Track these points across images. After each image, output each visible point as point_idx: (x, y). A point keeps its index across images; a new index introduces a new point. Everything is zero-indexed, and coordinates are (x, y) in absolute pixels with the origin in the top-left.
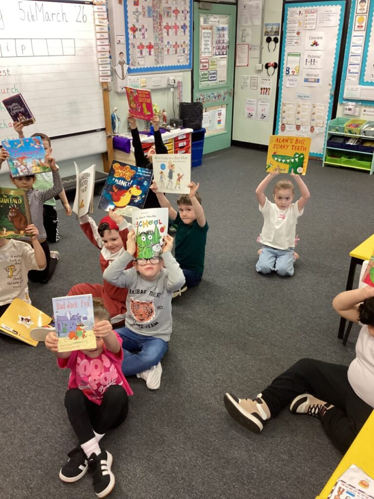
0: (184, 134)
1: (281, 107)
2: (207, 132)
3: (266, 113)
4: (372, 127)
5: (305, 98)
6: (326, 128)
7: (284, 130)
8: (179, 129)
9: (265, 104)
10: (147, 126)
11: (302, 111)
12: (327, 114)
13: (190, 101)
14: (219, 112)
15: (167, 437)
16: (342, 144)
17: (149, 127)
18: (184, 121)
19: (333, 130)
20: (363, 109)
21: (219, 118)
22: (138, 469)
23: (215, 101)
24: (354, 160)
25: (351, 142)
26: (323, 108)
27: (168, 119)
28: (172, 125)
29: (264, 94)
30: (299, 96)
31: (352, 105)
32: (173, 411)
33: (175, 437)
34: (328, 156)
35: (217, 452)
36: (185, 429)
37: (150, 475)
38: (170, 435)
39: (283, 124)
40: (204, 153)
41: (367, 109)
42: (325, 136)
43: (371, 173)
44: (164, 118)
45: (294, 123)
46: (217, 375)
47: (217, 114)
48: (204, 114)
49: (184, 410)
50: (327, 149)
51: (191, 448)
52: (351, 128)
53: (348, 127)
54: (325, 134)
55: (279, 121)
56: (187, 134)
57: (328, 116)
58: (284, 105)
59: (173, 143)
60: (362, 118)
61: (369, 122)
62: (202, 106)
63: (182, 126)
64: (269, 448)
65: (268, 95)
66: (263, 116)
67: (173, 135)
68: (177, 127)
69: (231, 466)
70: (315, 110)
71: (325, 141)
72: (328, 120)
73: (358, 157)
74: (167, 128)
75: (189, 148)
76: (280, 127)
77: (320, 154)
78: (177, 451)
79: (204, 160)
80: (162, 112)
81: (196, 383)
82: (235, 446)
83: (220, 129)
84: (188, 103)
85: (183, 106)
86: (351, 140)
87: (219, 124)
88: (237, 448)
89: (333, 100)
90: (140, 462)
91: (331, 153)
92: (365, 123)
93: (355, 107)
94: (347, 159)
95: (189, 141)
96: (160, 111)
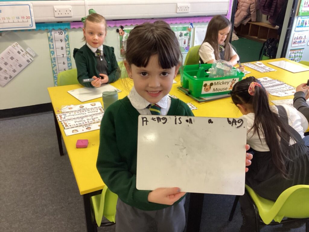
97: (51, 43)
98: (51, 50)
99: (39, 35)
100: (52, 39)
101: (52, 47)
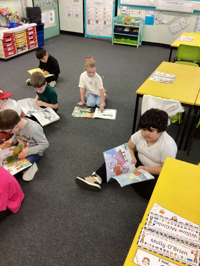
0: (31, 27)
1: (86, 10)
2: (45, 25)
3: (78, 13)
4: (137, 21)
5: (99, 4)
6: (113, 22)
7: (90, 23)
8: (28, 24)
9: (77, 8)
10: (7, 22)
11: (99, 12)
12: (112, 13)
13: (32, 6)
14: (51, 13)
15: (49, 204)
16: (122, 31)
17: (9, 23)
18: (30, 18)
19: (116, 23)
20: (131, 10)
21: (51, 16)
22: (35, 224)
23: (48, 6)
24: (128, 40)
25: (126, 30)
26: (110, 10)
27: (20, 17)
28: (23, 21)
29: (76, 2)
30: (96, 3)
31: (125, 8)
32: (51, 189)
33: (54, 203)
34: (115, 38)
35: (78, 206)
36: (59, 198)
37: (43, 226)
38: (51, 203)
39: (89, 20)
40: (45, 38)
41: (133, 10)
42: (112, 27)
43: (137, 47)
44: (18, 17)
45: (94, 19)
46: (72, 165)
47: (50, 14)
48: (42, 14)
49: (57, 187)
50: (114, 34)
51: (64, 207)
52: (126, 21)
53: (124, 21)
54: (112, 26)
55: (86, 18)
56: (33, 27)
57: (113, 15)
58: (88, 9)
59: (25, 33)
60: (131, 15)
61: (135, 18)
62: (40, 9)
63: (29, 22)
64: (105, 199)
65: (79, 2)
66: (77, 15)
67: (24, 28)
68: (26, 23)
69: (87, 212)
70: (106, 11)
71: (112, 29)
72: (113, 17)
73: (130, 38)
74: (20, 23)
75: (35, 35)
76: (87, 22)
77: (110, 37)
78: (56, 210)
79: (45, 42)
80: (15, 13)
81: (61, 172)
82: (87, 201)
83: (52, 24)
84: (31, 8)
85: (28, 9)
86: (126, 29)
87: (51, 21)
88: (89, 202)
89: (115, 5)
90: (36, 220)
91: (116, 36)
92: (133, 19)
93: (127, 9)
94: (124, 40)
95: (35, 31)
96: (14, 13)
97: (197, 20)
98: (196, 23)
99: (194, 16)
100: (198, 19)
101: (197, 22)
